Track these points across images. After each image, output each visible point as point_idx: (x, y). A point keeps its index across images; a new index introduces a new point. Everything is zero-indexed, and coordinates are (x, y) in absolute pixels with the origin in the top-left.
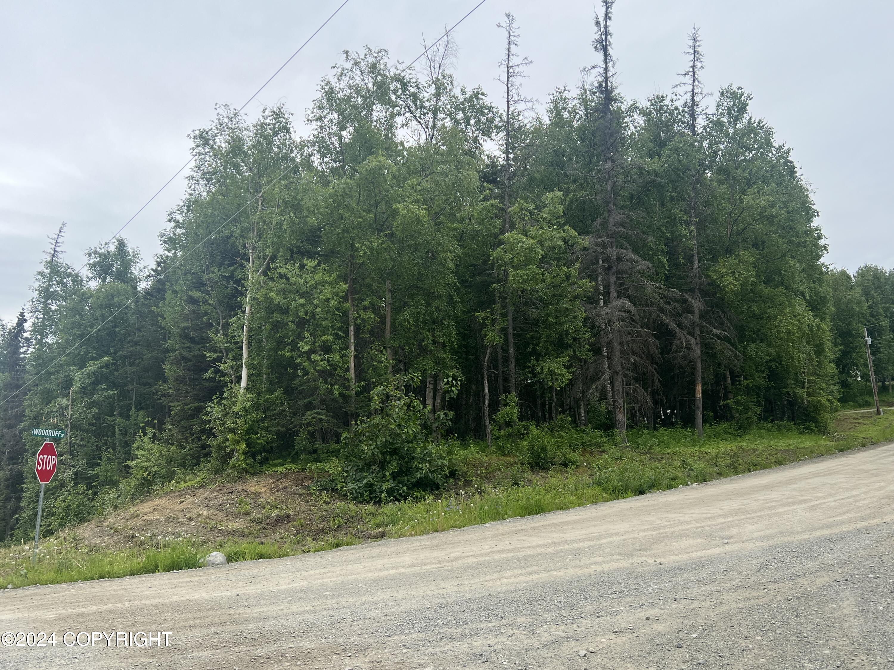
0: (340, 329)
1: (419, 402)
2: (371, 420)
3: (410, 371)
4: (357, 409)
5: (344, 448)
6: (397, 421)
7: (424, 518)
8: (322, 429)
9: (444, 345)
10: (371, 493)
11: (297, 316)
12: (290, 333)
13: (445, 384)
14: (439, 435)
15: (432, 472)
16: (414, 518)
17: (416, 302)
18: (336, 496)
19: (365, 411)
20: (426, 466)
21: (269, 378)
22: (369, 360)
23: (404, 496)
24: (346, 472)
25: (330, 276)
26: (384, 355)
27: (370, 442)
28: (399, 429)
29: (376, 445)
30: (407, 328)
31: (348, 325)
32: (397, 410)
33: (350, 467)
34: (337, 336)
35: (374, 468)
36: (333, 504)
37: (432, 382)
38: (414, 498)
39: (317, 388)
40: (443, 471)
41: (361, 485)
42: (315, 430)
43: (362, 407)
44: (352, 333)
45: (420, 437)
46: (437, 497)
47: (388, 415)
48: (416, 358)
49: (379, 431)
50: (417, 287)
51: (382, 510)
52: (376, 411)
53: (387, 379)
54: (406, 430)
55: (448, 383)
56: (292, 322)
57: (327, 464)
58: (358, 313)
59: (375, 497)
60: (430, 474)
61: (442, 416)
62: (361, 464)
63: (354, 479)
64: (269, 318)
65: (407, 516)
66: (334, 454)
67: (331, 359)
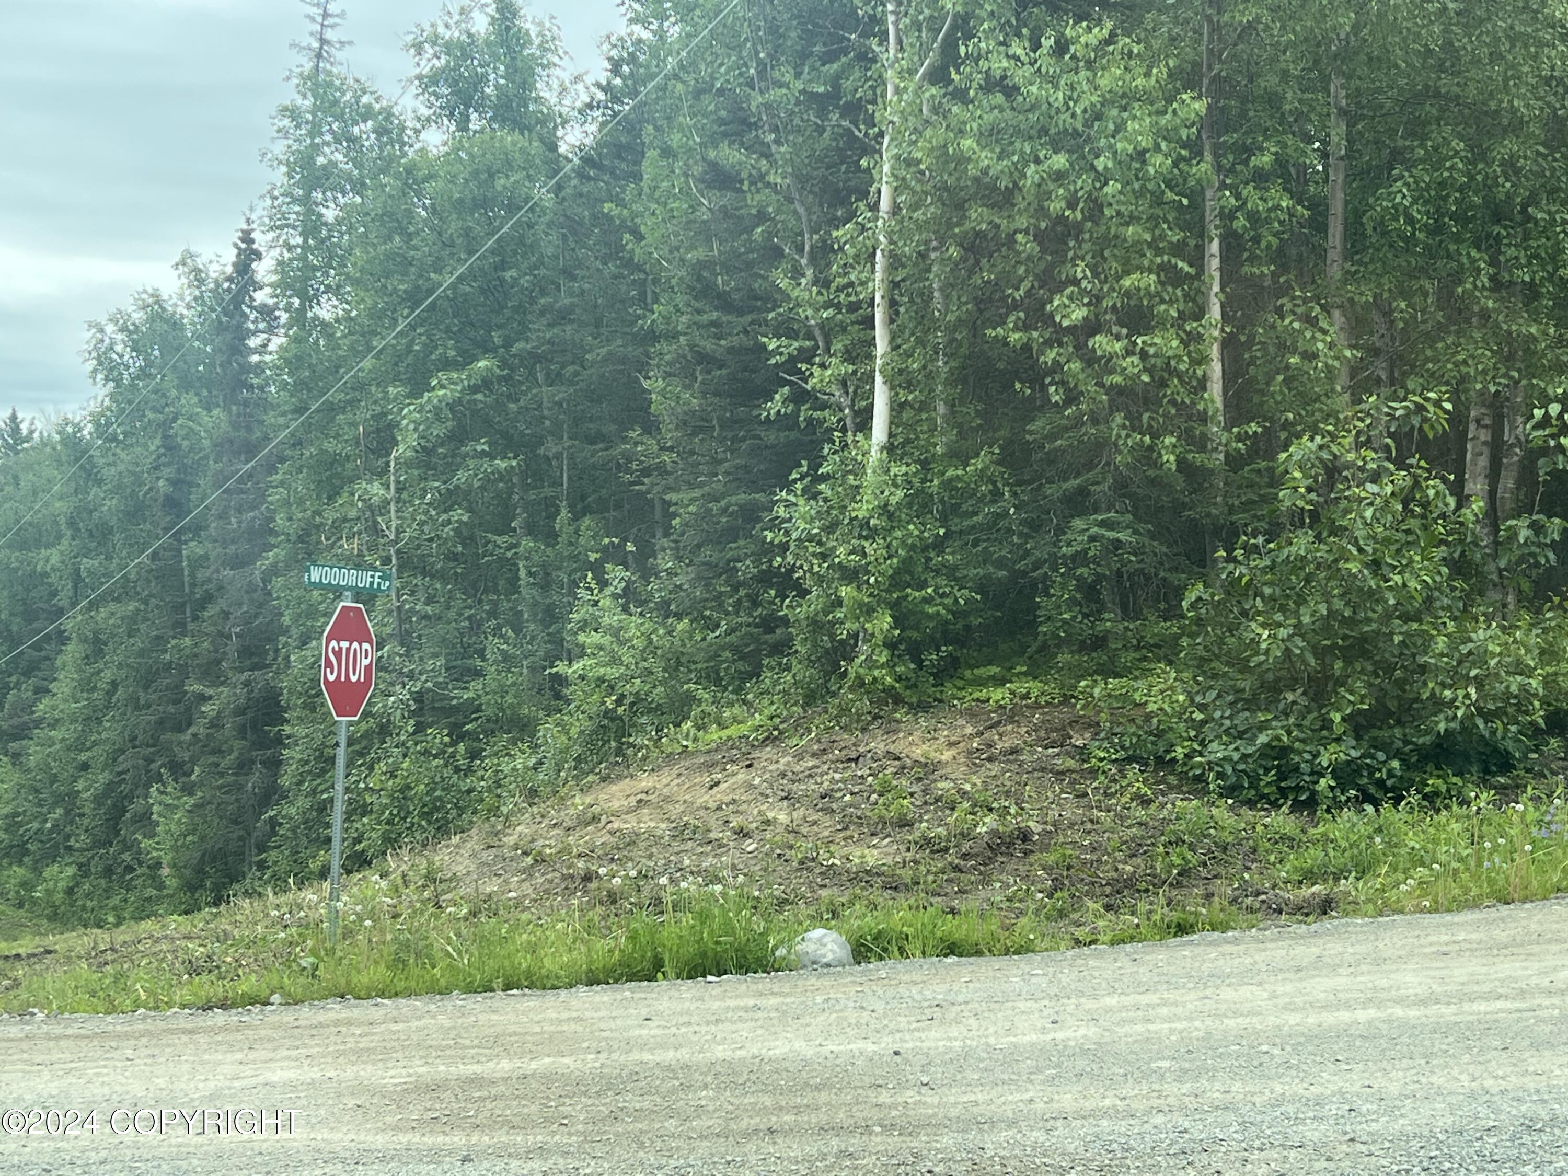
0: (1178, 249)
1: (1442, 487)
2: (1280, 548)
3: (1411, 385)
4: (1231, 510)
5: (1192, 636)
6: (1369, 549)
7: (1461, 860)
8: (1119, 574)
9: (1532, 292)
10: (1282, 776)
11: (1042, 211)
12: (1021, 270)
13: (1539, 426)
14: (1510, 598)
15: (1488, 716)
16: (1427, 859)
17: (1436, 149)
18: (1173, 780)
19: (1260, 519)
20: (1467, 696)
21: (953, 413)
22: (1271, 349)
23: (1392, 789)
24: (1202, 708)
25: (1147, 75)
26: (1325, 332)
27: (1279, 617)
28: (1375, 573)
29: (1298, 626)
30: (1401, 237)
31: (1201, 235)
32: (1369, 513)
33: (1214, 694)
34: (1169, 276)
35: (1290, 697)
36: (1163, 806)
37: (1487, 421)
38: (1425, 797)
39: (1101, 445)
40: (1526, 713)
41: (1250, 750)
42: (1099, 578)
43: (1247, 506)
44: (1215, 263)
45: (1446, 601)
46: (1507, 794)
47: (1337, 531)
48: (1431, 339)
49: (1308, 581)
50: (1437, 94)
51: (1321, 829)
52: (1297, 519)
53: (1331, 414)
54: (1398, 578)
55: (1546, 421)
56: (1027, 231)
57: (1140, 684)
58: (1238, 197)
59: (1298, 789)
60: (1480, 722)
61: (1524, 534)
62: (1246, 684)
63: (1227, 732)
64: (950, 226)
65: (1404, 851)
66: (1161, 653)
67: (1152, 351)
